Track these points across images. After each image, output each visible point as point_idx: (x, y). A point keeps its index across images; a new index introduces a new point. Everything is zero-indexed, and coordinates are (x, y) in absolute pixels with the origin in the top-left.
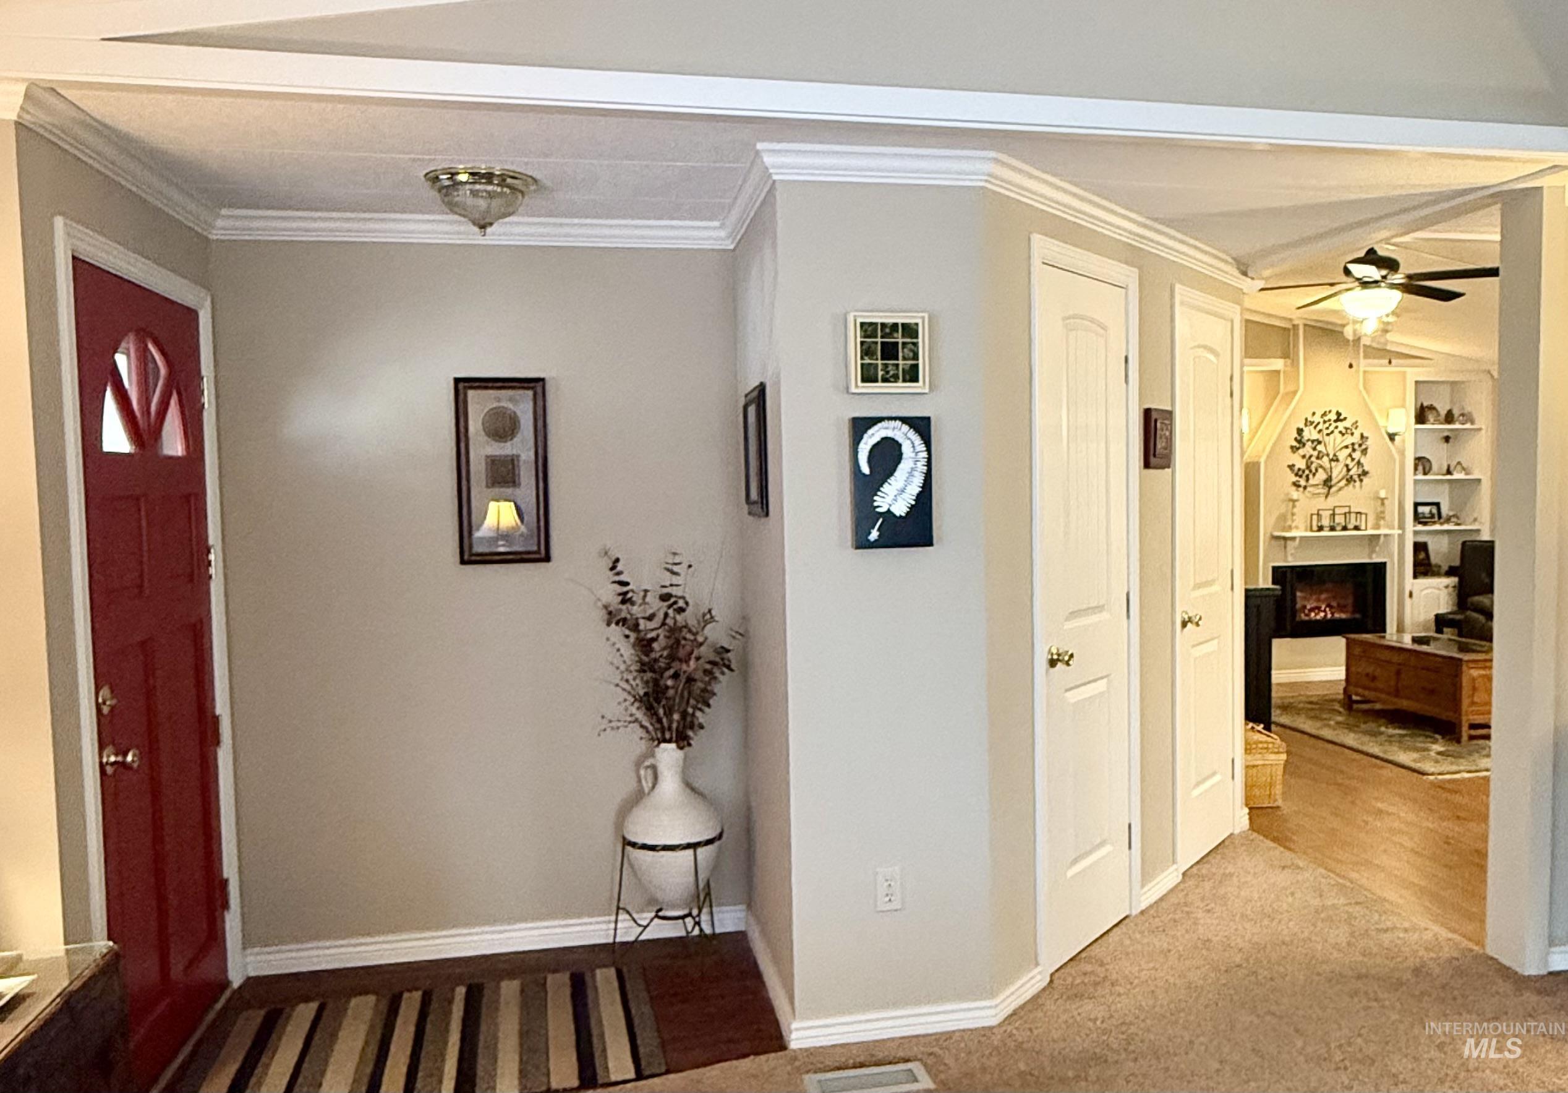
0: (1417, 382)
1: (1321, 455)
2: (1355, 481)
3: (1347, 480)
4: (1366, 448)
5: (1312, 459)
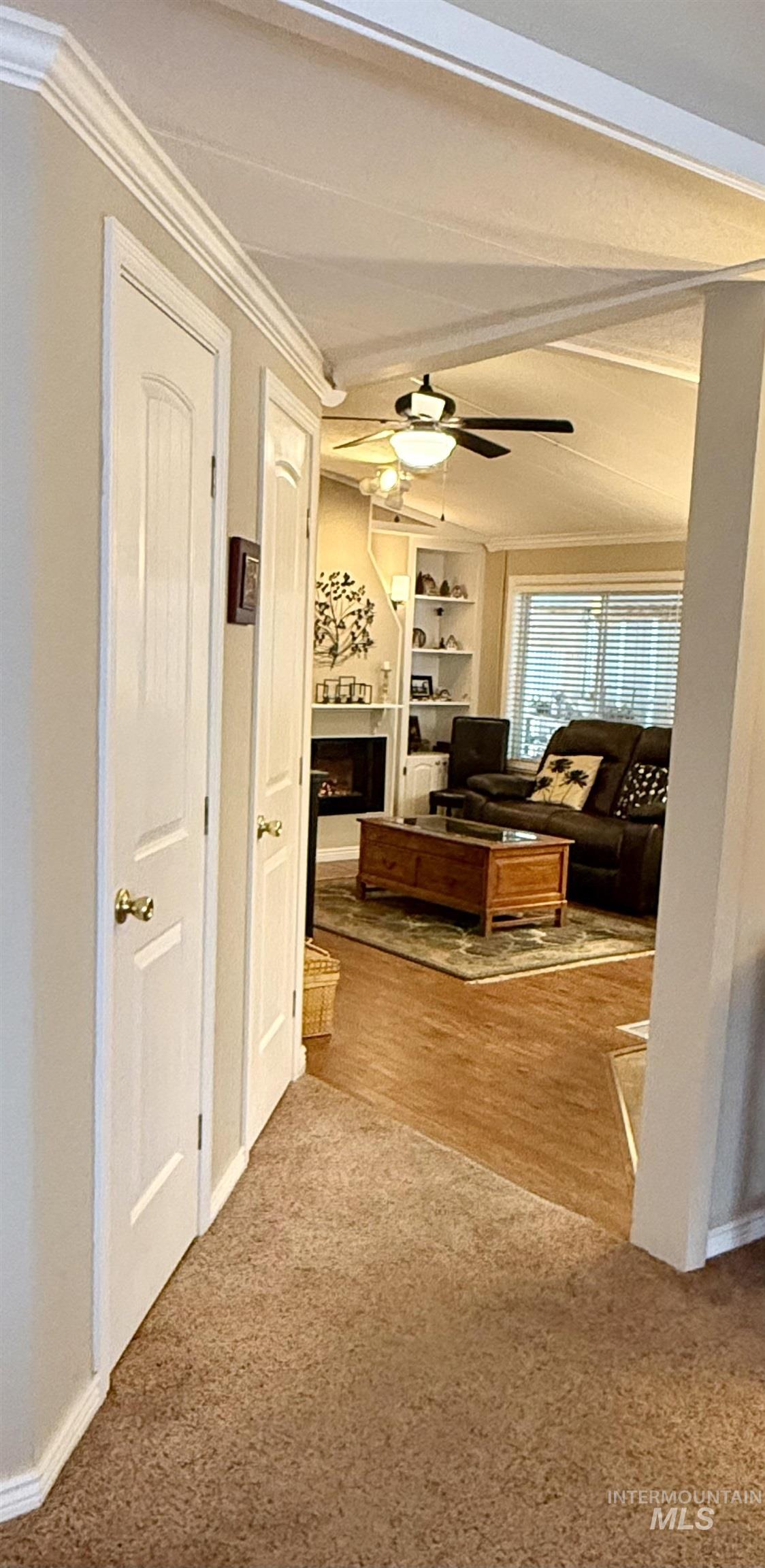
0: (419, 550)
1: (328, 620)
2: (360, 651)
3: (353, 649)
4: (372, 616)
5: (319, 624)
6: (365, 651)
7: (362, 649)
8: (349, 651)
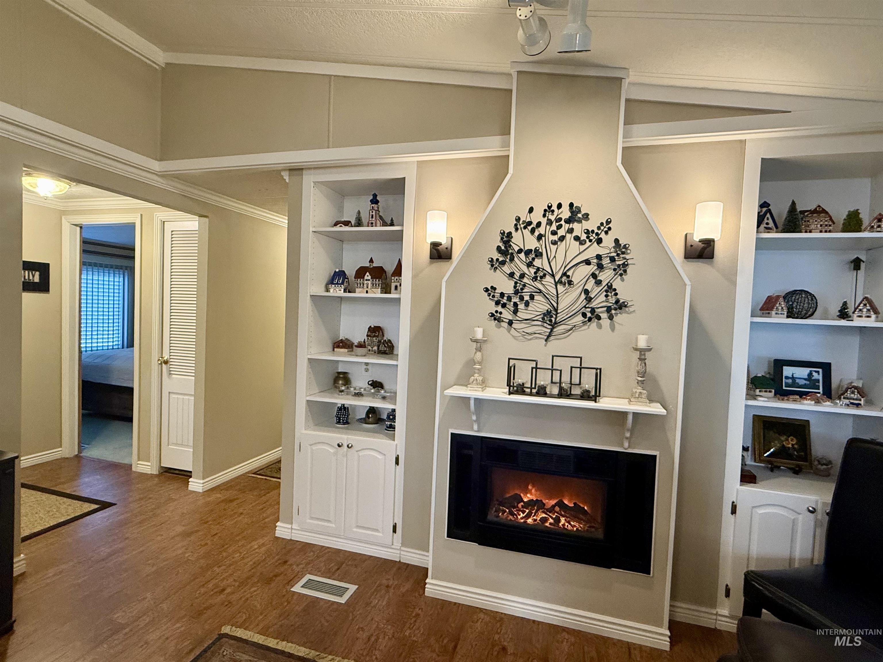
1: (541, 274)
2: (599, 318)
3: (584, 315)
4: (625, 265)
5: (525, 280)
6: (611, 318)
7: (604, 316)
8: (579, 318)
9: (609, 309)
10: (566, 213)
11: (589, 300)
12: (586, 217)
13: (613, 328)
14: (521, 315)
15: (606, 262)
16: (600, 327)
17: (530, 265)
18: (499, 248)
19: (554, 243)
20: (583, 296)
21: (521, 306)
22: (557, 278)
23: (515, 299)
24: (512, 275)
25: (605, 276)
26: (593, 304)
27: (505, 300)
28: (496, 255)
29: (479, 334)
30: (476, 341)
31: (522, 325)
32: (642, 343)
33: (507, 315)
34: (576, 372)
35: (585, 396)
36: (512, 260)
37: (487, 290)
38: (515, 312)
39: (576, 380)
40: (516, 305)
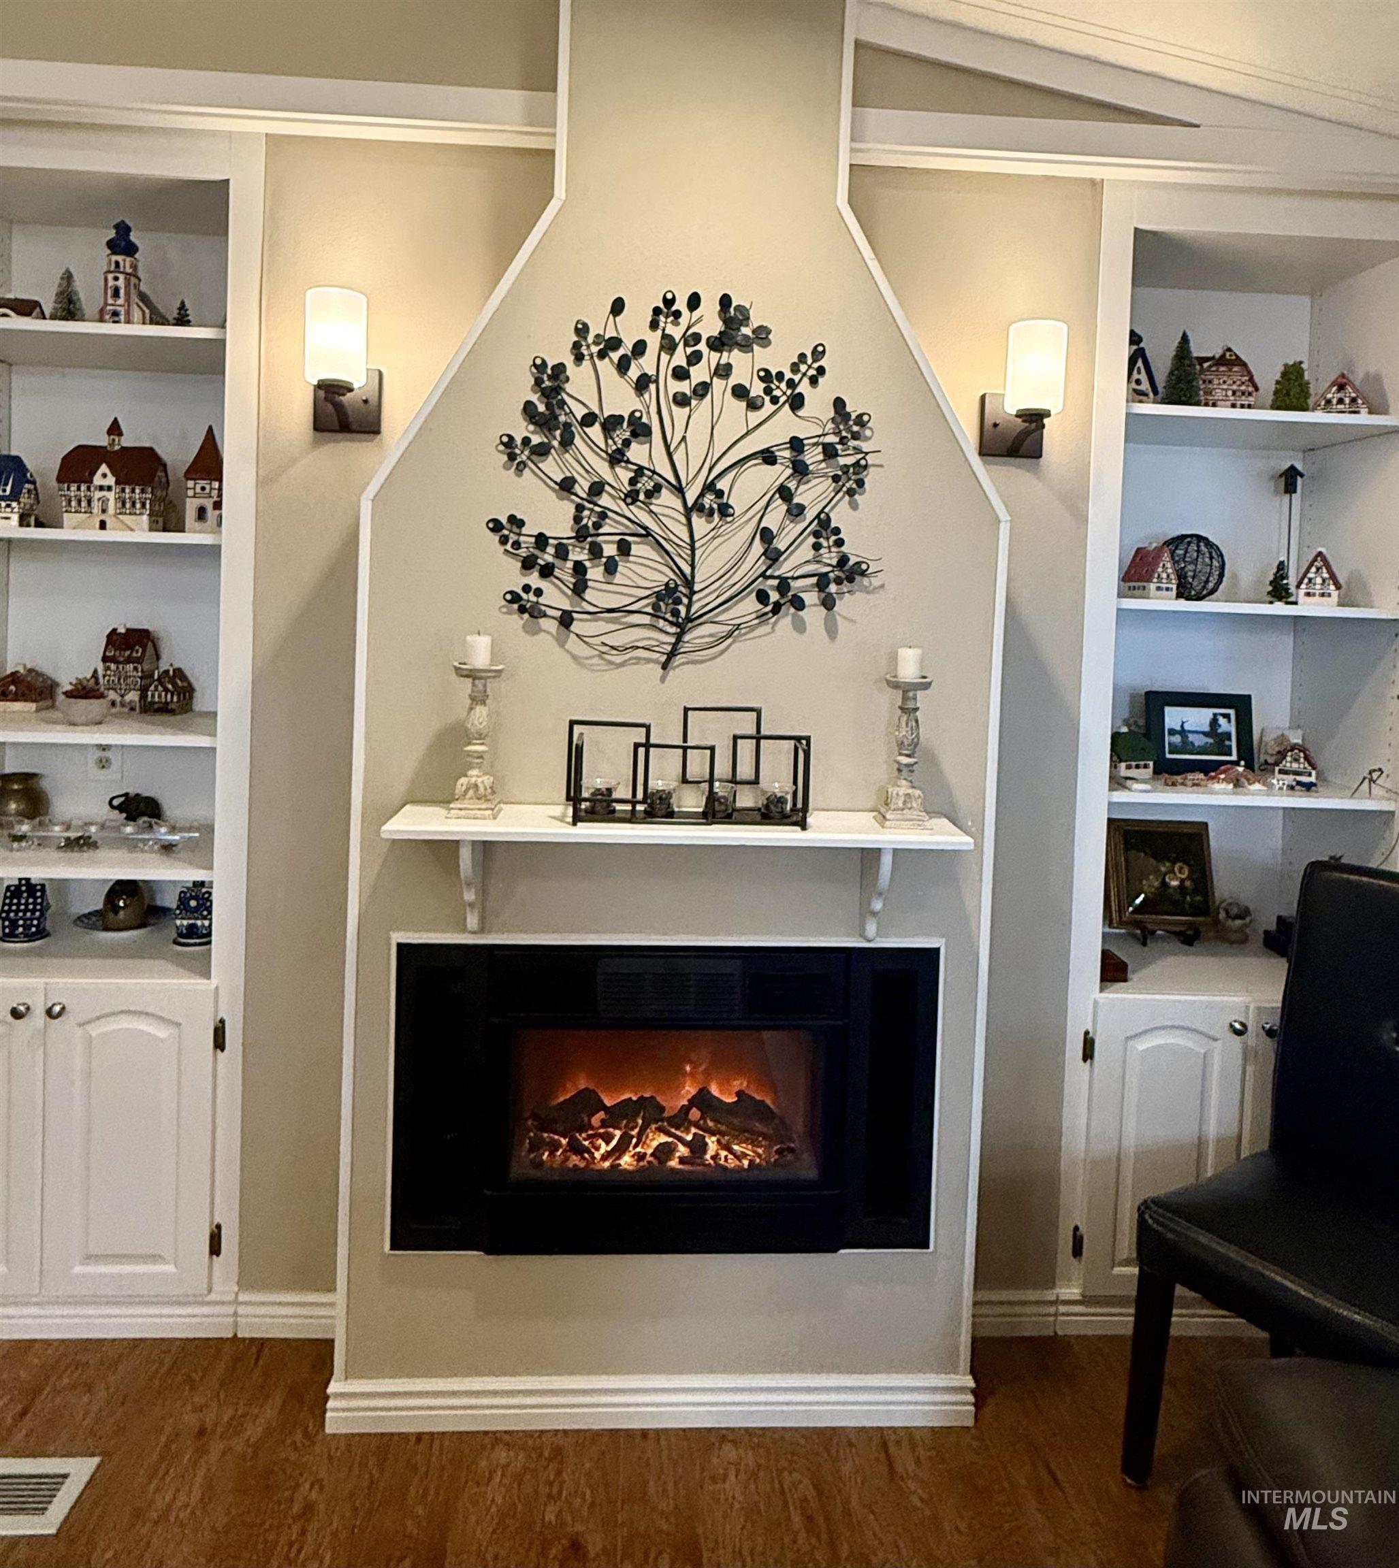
1: (645, 484)
2: (798, 604)
3: (762, 597)
4: (859, 467)
5: (605, 500)
6: (828, 603)
7: (811, 598)
8: (750, 605)
9: (822, 582)
10: (711, 325)
11: (773, 556)
12: (762, 336)
13: (831, 630)
14: (596, 596)
15: (813, 456)
16: (800, 627)
17: (616, 458)
18: (528, 408)
19: (681, 400)
20: (758, 548)
21: (595, 573)
22: (691, 496)
23: (579, 554)
24: (567, 486)
25: (812, 494)
26: (784, 569)
27: (548, 556)
28: (521, 429)
29: (480, 653)
30: (473, 675)
31: (601, 626)
32: (908, 670)
33: (555, 597)
34: (745, 748)
35: (771, 813)
36: (567, 442)
37: (496, 526)
38: (580, 588)
39: (745, 770)
40: (579, 569)
